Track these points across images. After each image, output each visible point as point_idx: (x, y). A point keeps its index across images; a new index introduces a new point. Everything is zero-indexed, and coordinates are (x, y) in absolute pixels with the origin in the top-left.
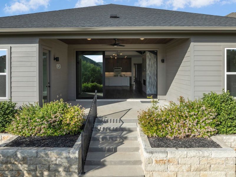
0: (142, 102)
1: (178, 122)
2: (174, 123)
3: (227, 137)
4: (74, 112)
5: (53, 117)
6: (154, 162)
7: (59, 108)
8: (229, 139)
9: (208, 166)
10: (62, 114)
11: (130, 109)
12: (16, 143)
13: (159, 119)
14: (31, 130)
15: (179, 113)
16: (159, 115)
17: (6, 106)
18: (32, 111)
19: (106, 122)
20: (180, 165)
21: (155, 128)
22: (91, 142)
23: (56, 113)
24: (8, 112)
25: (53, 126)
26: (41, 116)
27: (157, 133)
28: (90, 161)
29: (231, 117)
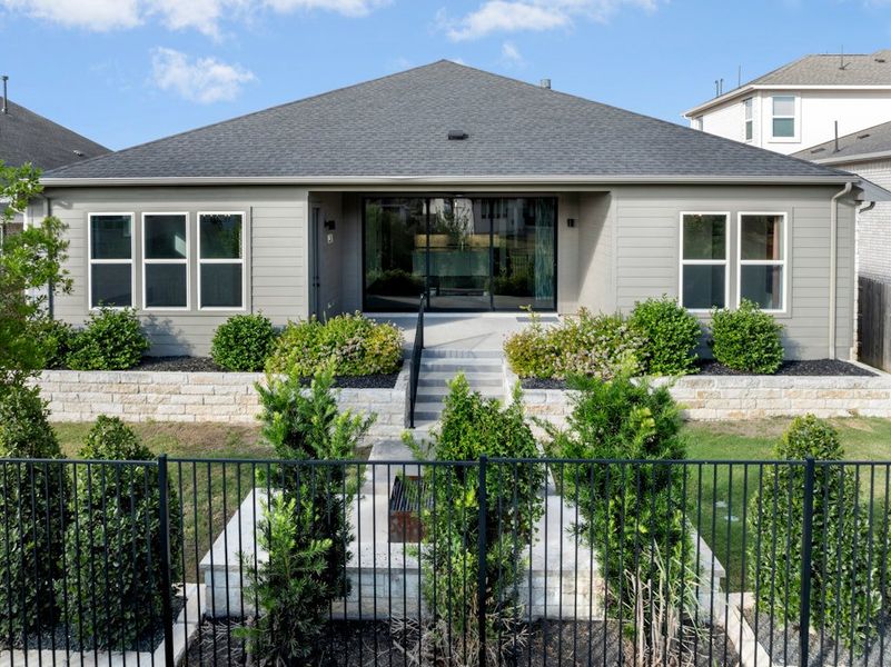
0: (520, 319)
1: (576, 352)
2: (568, 354)
4: (386, 335)
5: (350, 343)
7: (356, 327)
10: (364, 337)
11: (490, 334)
13: (540, 346)
14: (312, 365)
15: (578, 336)
16: (540, 341)
21: (533, 362)
22: (418, 388)
23: (352, 335)
25: (351, 358)
27: (536, 371)
28: (421, 413)
29: (671, 344)
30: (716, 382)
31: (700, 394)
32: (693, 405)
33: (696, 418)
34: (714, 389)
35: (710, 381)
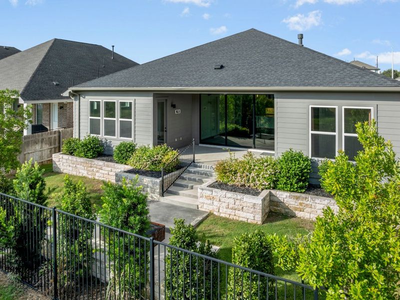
3: (280, 193)
5: (155, 157)
6: (204, 197)
8: (282, 195)
9: (241, 207)
10: (163, 155)
12: (129, 172)
17: (128, 146)
18: (144, 150)
19: (200, 167)
20: (220, 203)
23: (158, 154)
24: (129, 150)
25: (155, 163)
26: (148, 155)
30: (309, 199)
31: (301, 204)
32: (296, 209)
33: (299, 216)
34: (308, 203)
35: (306, 198)
